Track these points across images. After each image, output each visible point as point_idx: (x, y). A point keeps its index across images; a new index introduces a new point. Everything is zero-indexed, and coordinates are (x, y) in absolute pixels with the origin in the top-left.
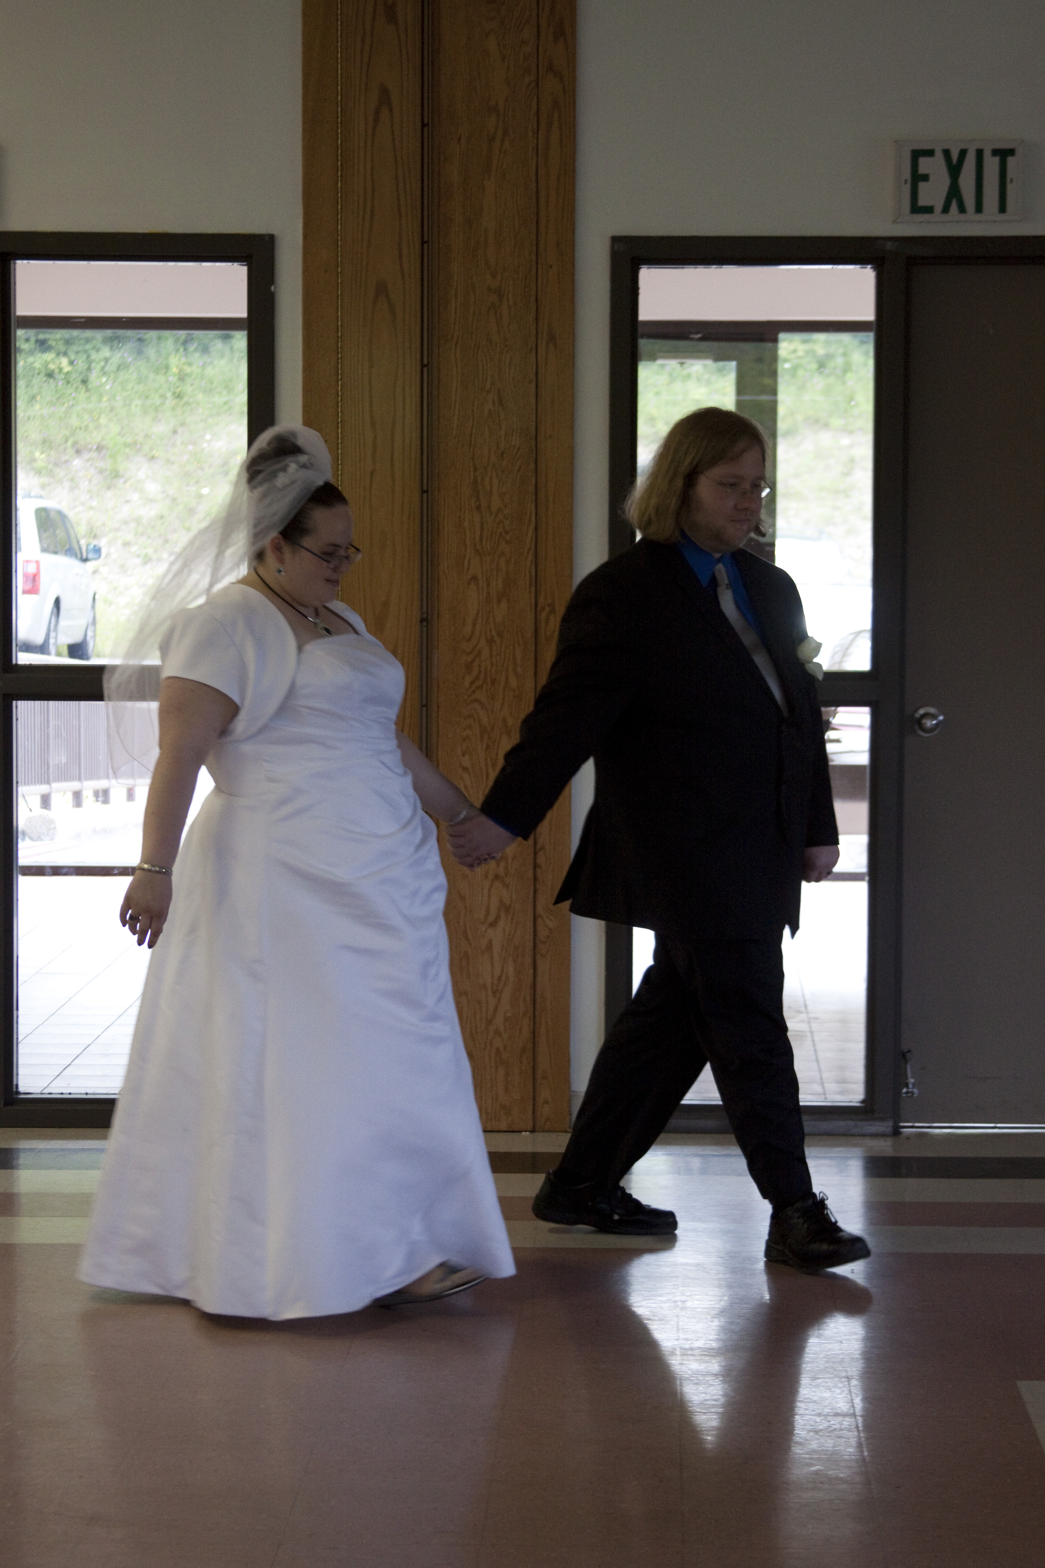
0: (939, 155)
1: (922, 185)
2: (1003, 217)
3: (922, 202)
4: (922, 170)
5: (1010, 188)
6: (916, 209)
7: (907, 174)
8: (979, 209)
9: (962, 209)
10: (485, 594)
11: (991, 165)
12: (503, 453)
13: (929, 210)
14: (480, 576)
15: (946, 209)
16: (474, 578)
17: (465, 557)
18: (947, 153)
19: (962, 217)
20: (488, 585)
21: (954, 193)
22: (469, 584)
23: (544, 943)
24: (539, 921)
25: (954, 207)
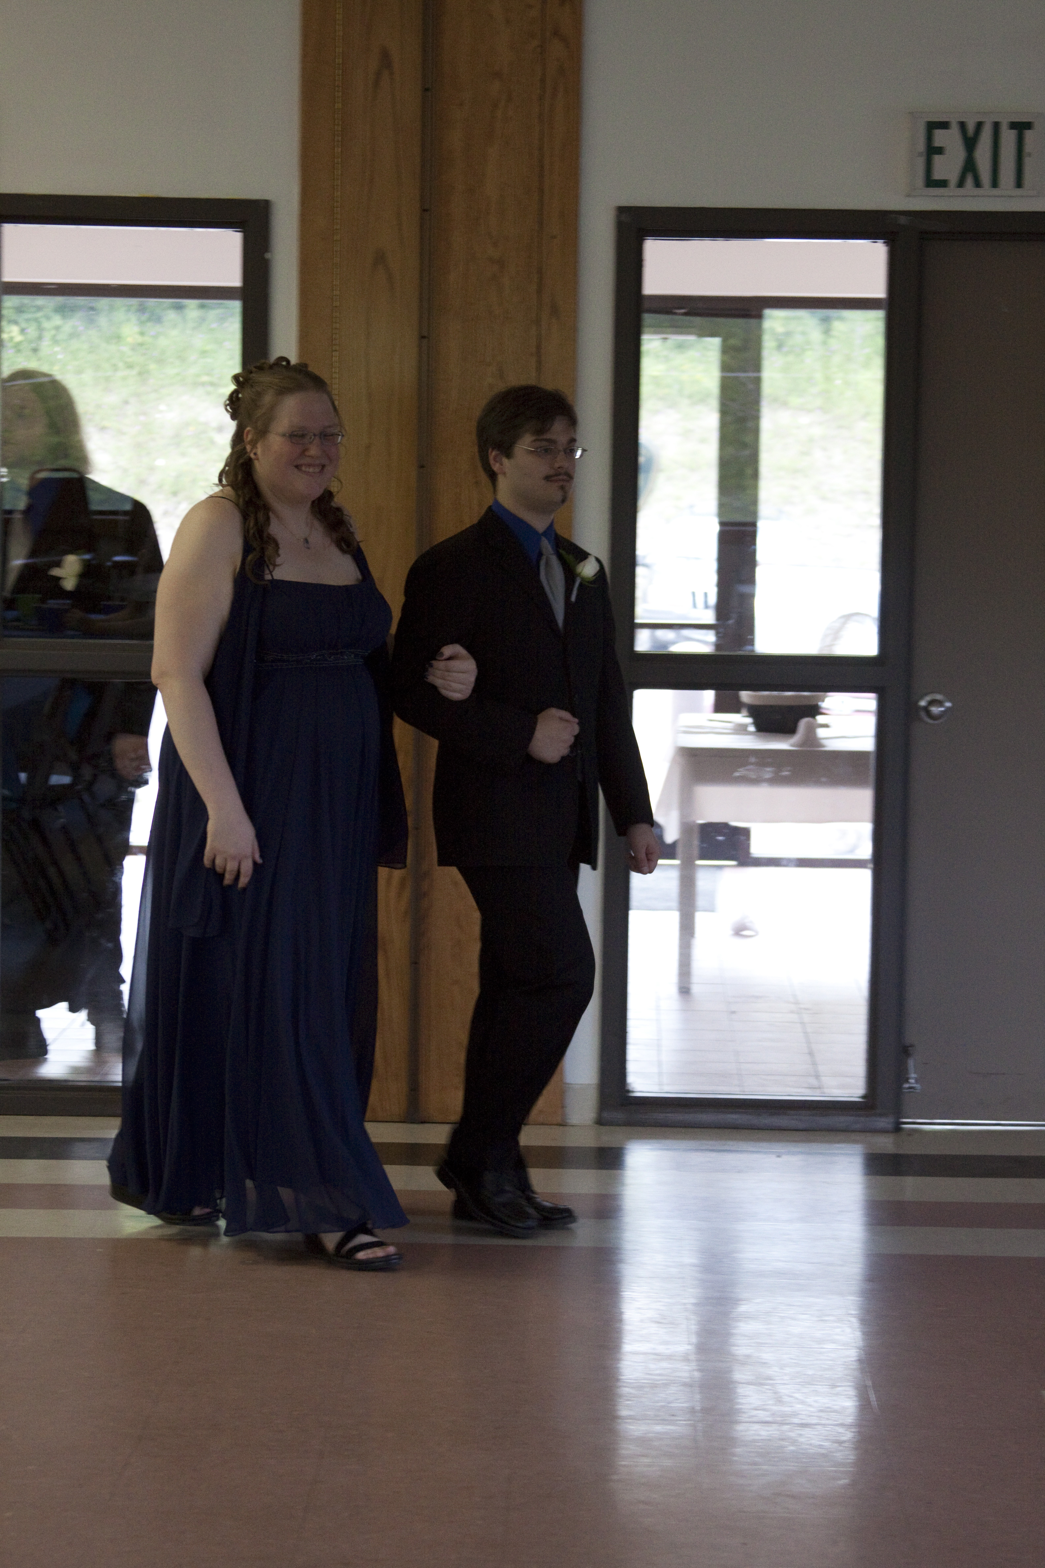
0: (955, 128)
1: (937, 158)
2: (1019, 192)
3: (936, 175)
4: (937, 143)
5: (1028, 162)
6: (931, 183)
7: (921, 147)
8: (995, 184)
9: (978, 184)
11: (1008, 137)
13: (943, 184)
15: (961, 184)
18: (962, 125)
19: (978, 191)
21: (970, 167)
25: (969, 181)
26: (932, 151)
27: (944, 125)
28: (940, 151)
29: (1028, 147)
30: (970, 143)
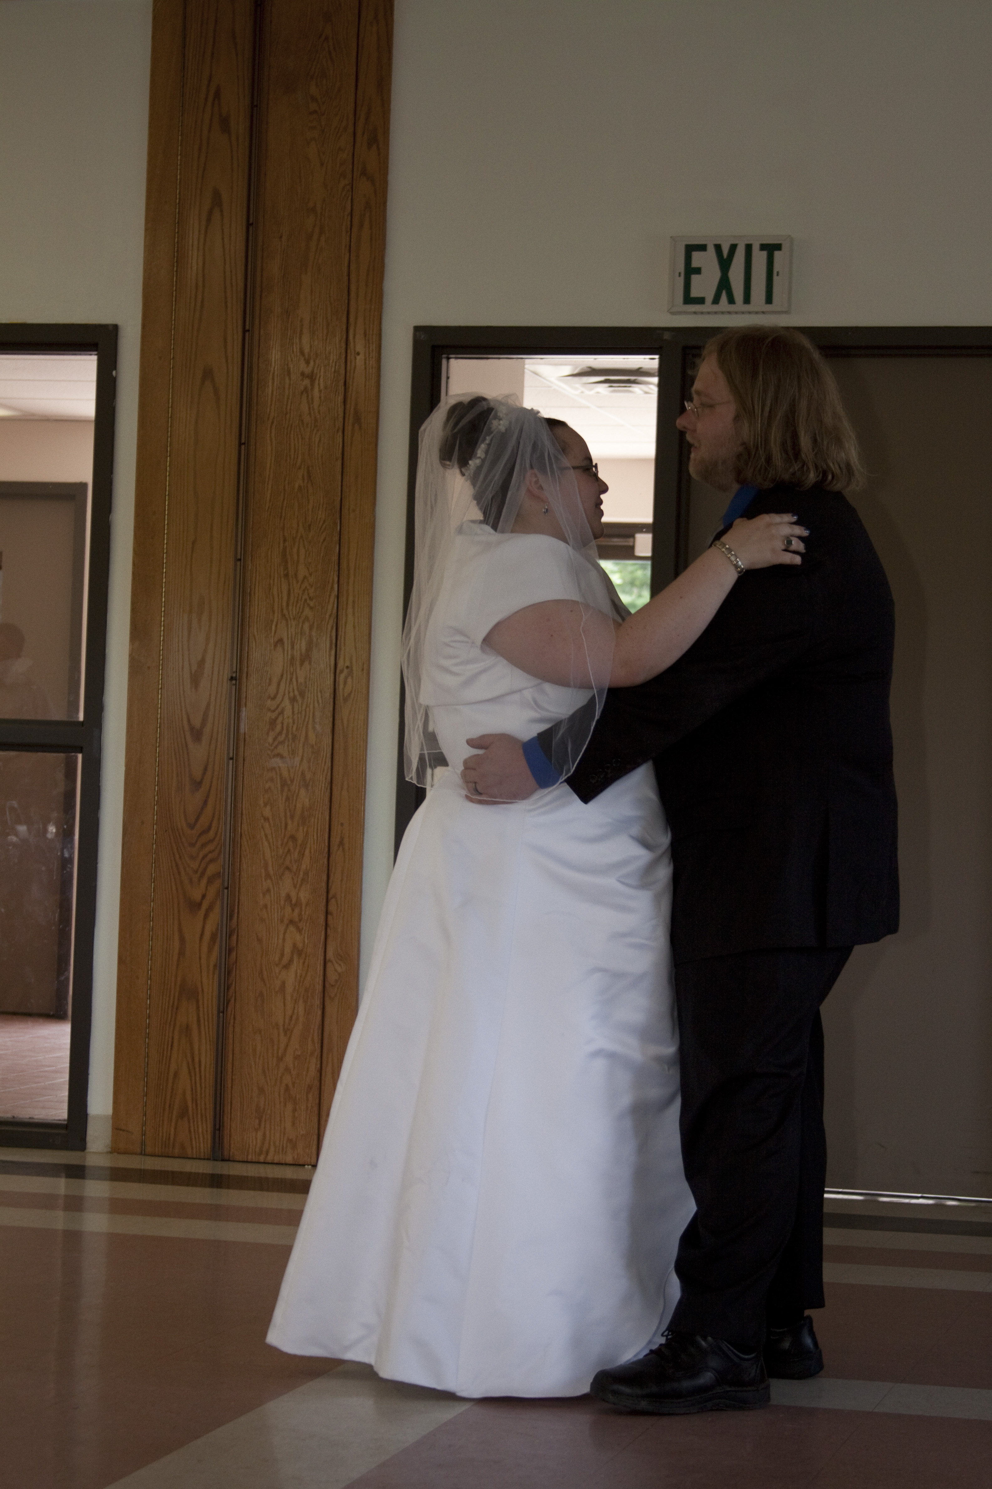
0: (711, 249)
1: (694, 278)
2: (769, 307)
3: (694, 293)
4: (695, 264)
5: (778, 282)
6: (688, 300)
7: (681, 267)
8: (747, 300)
9: (731, 300)
10: (289, 657)
11: (760, 258)
12: (310, 526)
13: (701, 301)
14: (285, 640)
15: (716, 300)
16: (281, 641)
17: (272, 621)
18: (718, 248)
19: (732, 308)
20: (293, 648)
21: (724, 285)
22: (275, 646)
23: (332, 986)
24: (329, 965)
25: (724, 298)
26: (690, 271)
27: (703, 248)
28: (698, 271)
29: (777, 267)
30: (725, 264)
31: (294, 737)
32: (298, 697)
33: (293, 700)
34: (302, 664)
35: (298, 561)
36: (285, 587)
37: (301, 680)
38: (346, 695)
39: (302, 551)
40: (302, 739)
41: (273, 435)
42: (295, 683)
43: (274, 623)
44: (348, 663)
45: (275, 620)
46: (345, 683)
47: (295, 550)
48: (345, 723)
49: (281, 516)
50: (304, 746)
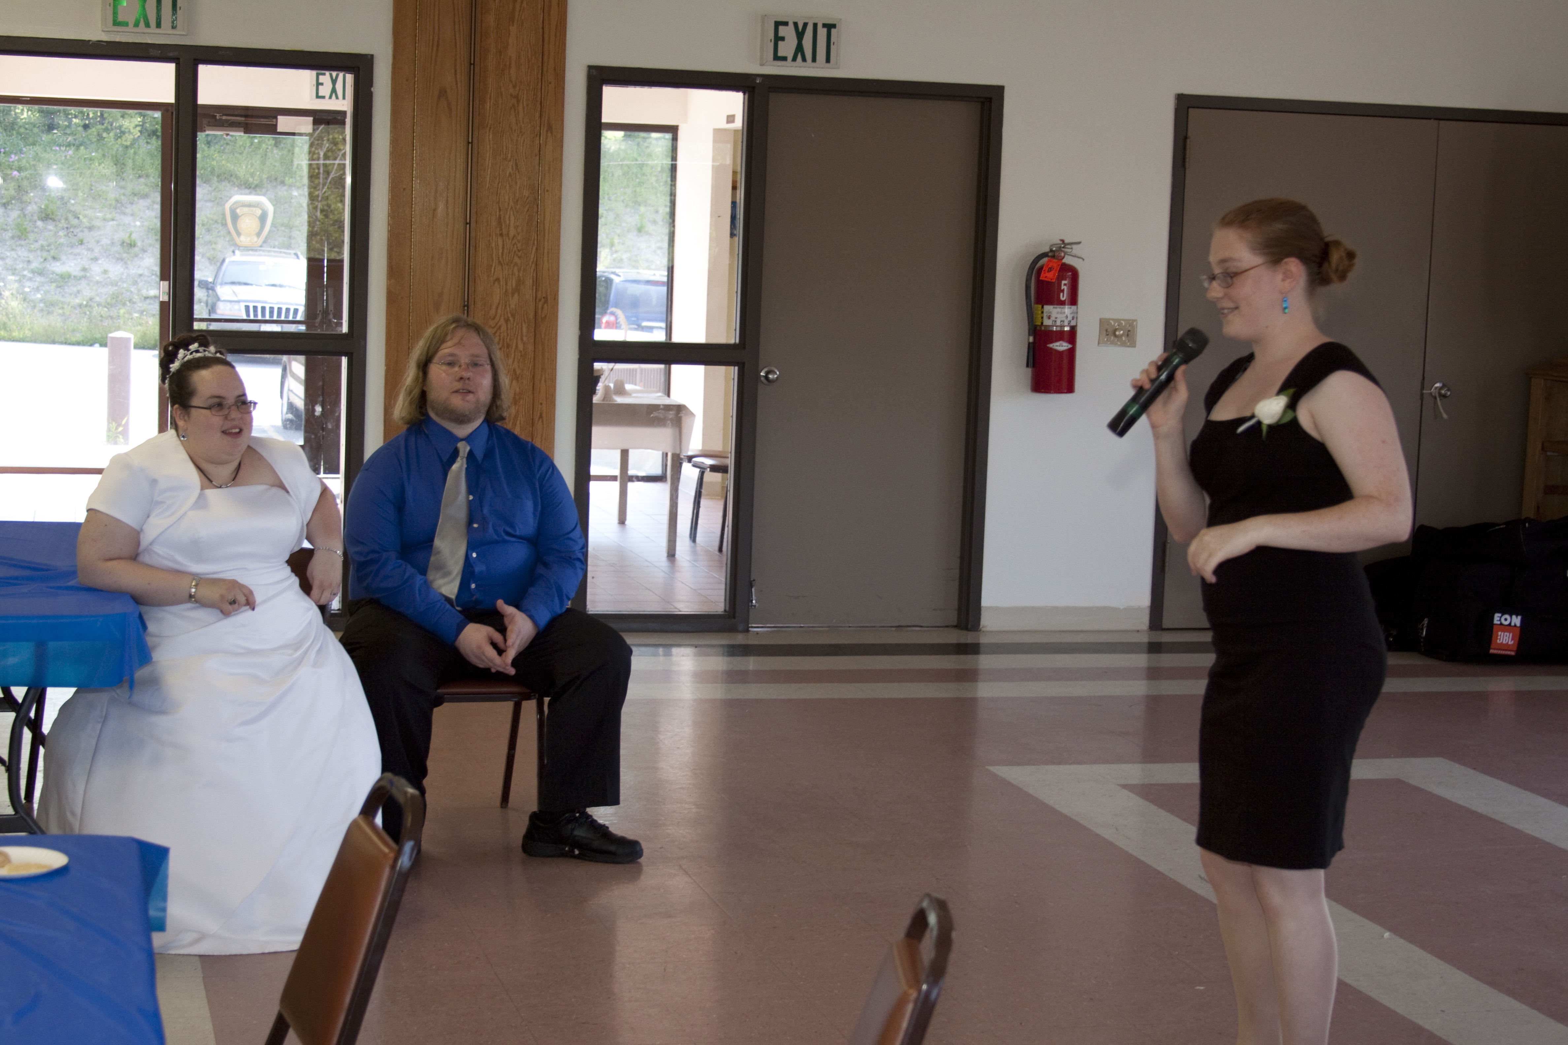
0: (791, 25)
1: (780, 43)
2: (828, 65)
3: (780, 54)
4: (781, 34)
5: (834, 49)
6: (776, 57)
7: (772, 35)
8: (814, 60)
9: (804, 60)
10: (504, 290)
11: (822, 33)
12: (517, 200)
13: (784, 58)
14: (501, 279)
15: (794, 59)
16: (498, 280)
17: (492, 266)
18: (795, 24)
19: (804, 64)
20: (506, 284)
21: (799, 49)
22: (494, 283)
25: (799, 58)
26: (778, 38)
27: (785, 24)
28: (783, 39)
29: (833, 39)
30: (800, 35)
31: (508, 346)
32: (511, 319)
33: (507, 321)
34: (513, 294)
35: (509, 225)
36: (500, 242)
37: (513, 306)
38: (543, 316)
39: (512, 218)
40: (514, 345)
41: (491, 137)
42: (508, 309)
43: (493, 268)
44: (544, 295)
45: (494, 265)
46: (542, 308)
47: (507, 217)
48: (543, 336)
49: (497, 193)
50: (515, 352)
